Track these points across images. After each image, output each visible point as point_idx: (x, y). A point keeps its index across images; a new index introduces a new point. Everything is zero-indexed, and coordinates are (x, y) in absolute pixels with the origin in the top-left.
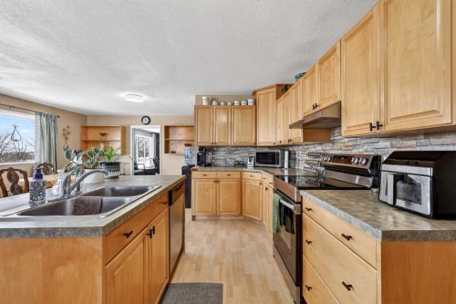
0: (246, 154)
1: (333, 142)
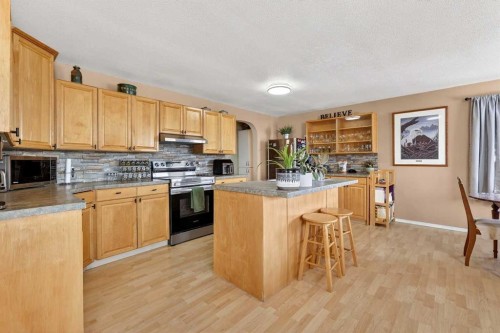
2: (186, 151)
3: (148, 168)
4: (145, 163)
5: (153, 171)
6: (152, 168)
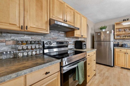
2: (63, 35)
3: (41, 46)
4: (39, 43)
5: (44, 48)
6: (44, 46)
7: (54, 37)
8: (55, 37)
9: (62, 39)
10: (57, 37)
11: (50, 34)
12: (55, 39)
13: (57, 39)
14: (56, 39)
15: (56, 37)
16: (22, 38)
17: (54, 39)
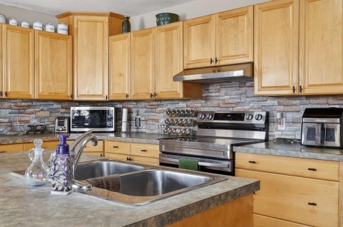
0: (47, 114)
1: (206, 99)
7: (226, 101)
8: (231, 101)
9: (252, 105)
10: (238, 100)
11: (218, 94)
12: (229, 105)
13: (237, 104)
14: (233, 105)
15: (234, 98)
16: (177, 106)
17: (227, 106)
